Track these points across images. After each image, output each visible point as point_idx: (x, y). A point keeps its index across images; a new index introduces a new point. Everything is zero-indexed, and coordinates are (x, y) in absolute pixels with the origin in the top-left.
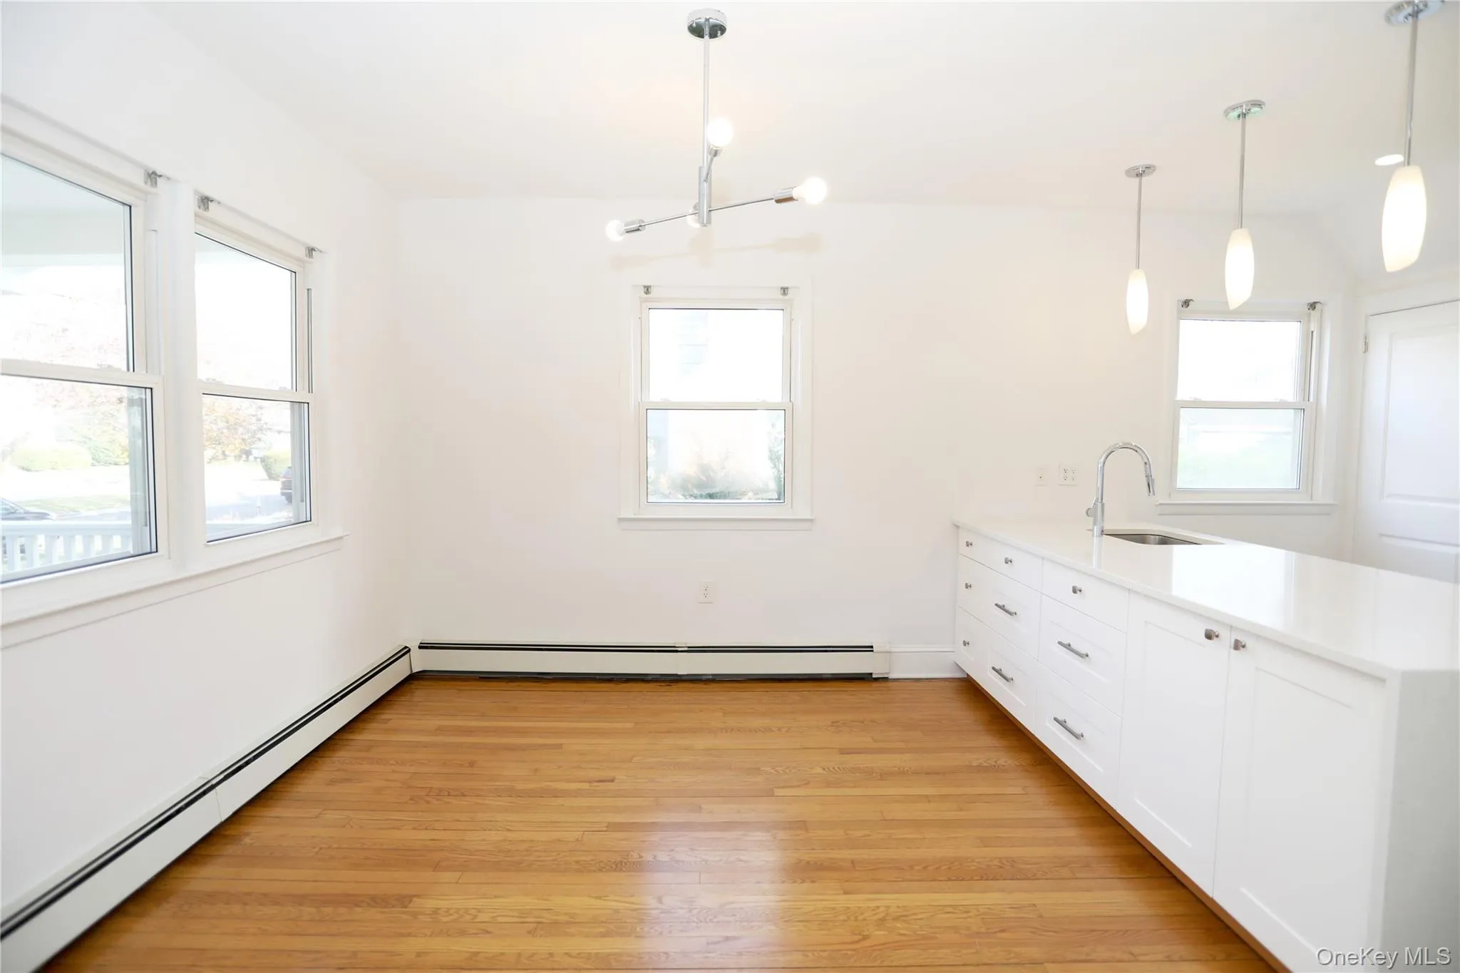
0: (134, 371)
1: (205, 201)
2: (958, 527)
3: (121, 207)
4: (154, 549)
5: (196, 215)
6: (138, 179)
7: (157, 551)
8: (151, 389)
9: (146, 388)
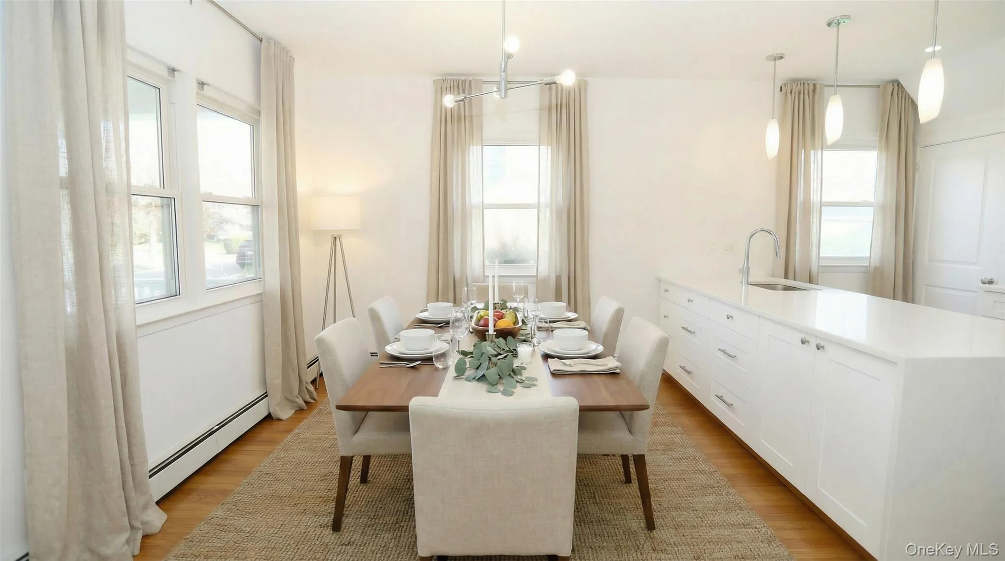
0: (164, 188)
1: (202, 84)
2: (659, 280)
3: (154, 89)
4: (178, 294)
5: (197, 94)
6: (164, 73)
7: (180, 295)
8: (174, 199)
9: (171, 198)
